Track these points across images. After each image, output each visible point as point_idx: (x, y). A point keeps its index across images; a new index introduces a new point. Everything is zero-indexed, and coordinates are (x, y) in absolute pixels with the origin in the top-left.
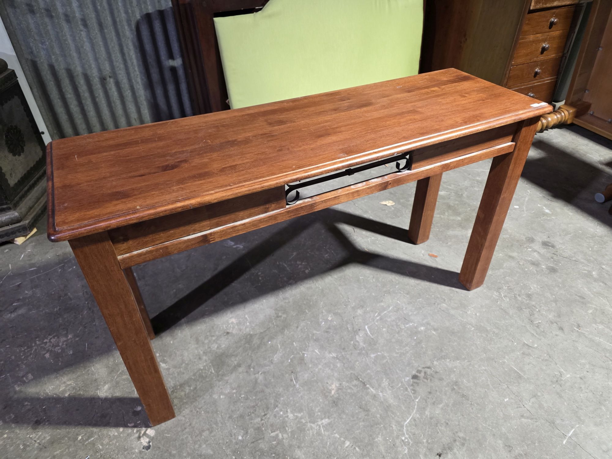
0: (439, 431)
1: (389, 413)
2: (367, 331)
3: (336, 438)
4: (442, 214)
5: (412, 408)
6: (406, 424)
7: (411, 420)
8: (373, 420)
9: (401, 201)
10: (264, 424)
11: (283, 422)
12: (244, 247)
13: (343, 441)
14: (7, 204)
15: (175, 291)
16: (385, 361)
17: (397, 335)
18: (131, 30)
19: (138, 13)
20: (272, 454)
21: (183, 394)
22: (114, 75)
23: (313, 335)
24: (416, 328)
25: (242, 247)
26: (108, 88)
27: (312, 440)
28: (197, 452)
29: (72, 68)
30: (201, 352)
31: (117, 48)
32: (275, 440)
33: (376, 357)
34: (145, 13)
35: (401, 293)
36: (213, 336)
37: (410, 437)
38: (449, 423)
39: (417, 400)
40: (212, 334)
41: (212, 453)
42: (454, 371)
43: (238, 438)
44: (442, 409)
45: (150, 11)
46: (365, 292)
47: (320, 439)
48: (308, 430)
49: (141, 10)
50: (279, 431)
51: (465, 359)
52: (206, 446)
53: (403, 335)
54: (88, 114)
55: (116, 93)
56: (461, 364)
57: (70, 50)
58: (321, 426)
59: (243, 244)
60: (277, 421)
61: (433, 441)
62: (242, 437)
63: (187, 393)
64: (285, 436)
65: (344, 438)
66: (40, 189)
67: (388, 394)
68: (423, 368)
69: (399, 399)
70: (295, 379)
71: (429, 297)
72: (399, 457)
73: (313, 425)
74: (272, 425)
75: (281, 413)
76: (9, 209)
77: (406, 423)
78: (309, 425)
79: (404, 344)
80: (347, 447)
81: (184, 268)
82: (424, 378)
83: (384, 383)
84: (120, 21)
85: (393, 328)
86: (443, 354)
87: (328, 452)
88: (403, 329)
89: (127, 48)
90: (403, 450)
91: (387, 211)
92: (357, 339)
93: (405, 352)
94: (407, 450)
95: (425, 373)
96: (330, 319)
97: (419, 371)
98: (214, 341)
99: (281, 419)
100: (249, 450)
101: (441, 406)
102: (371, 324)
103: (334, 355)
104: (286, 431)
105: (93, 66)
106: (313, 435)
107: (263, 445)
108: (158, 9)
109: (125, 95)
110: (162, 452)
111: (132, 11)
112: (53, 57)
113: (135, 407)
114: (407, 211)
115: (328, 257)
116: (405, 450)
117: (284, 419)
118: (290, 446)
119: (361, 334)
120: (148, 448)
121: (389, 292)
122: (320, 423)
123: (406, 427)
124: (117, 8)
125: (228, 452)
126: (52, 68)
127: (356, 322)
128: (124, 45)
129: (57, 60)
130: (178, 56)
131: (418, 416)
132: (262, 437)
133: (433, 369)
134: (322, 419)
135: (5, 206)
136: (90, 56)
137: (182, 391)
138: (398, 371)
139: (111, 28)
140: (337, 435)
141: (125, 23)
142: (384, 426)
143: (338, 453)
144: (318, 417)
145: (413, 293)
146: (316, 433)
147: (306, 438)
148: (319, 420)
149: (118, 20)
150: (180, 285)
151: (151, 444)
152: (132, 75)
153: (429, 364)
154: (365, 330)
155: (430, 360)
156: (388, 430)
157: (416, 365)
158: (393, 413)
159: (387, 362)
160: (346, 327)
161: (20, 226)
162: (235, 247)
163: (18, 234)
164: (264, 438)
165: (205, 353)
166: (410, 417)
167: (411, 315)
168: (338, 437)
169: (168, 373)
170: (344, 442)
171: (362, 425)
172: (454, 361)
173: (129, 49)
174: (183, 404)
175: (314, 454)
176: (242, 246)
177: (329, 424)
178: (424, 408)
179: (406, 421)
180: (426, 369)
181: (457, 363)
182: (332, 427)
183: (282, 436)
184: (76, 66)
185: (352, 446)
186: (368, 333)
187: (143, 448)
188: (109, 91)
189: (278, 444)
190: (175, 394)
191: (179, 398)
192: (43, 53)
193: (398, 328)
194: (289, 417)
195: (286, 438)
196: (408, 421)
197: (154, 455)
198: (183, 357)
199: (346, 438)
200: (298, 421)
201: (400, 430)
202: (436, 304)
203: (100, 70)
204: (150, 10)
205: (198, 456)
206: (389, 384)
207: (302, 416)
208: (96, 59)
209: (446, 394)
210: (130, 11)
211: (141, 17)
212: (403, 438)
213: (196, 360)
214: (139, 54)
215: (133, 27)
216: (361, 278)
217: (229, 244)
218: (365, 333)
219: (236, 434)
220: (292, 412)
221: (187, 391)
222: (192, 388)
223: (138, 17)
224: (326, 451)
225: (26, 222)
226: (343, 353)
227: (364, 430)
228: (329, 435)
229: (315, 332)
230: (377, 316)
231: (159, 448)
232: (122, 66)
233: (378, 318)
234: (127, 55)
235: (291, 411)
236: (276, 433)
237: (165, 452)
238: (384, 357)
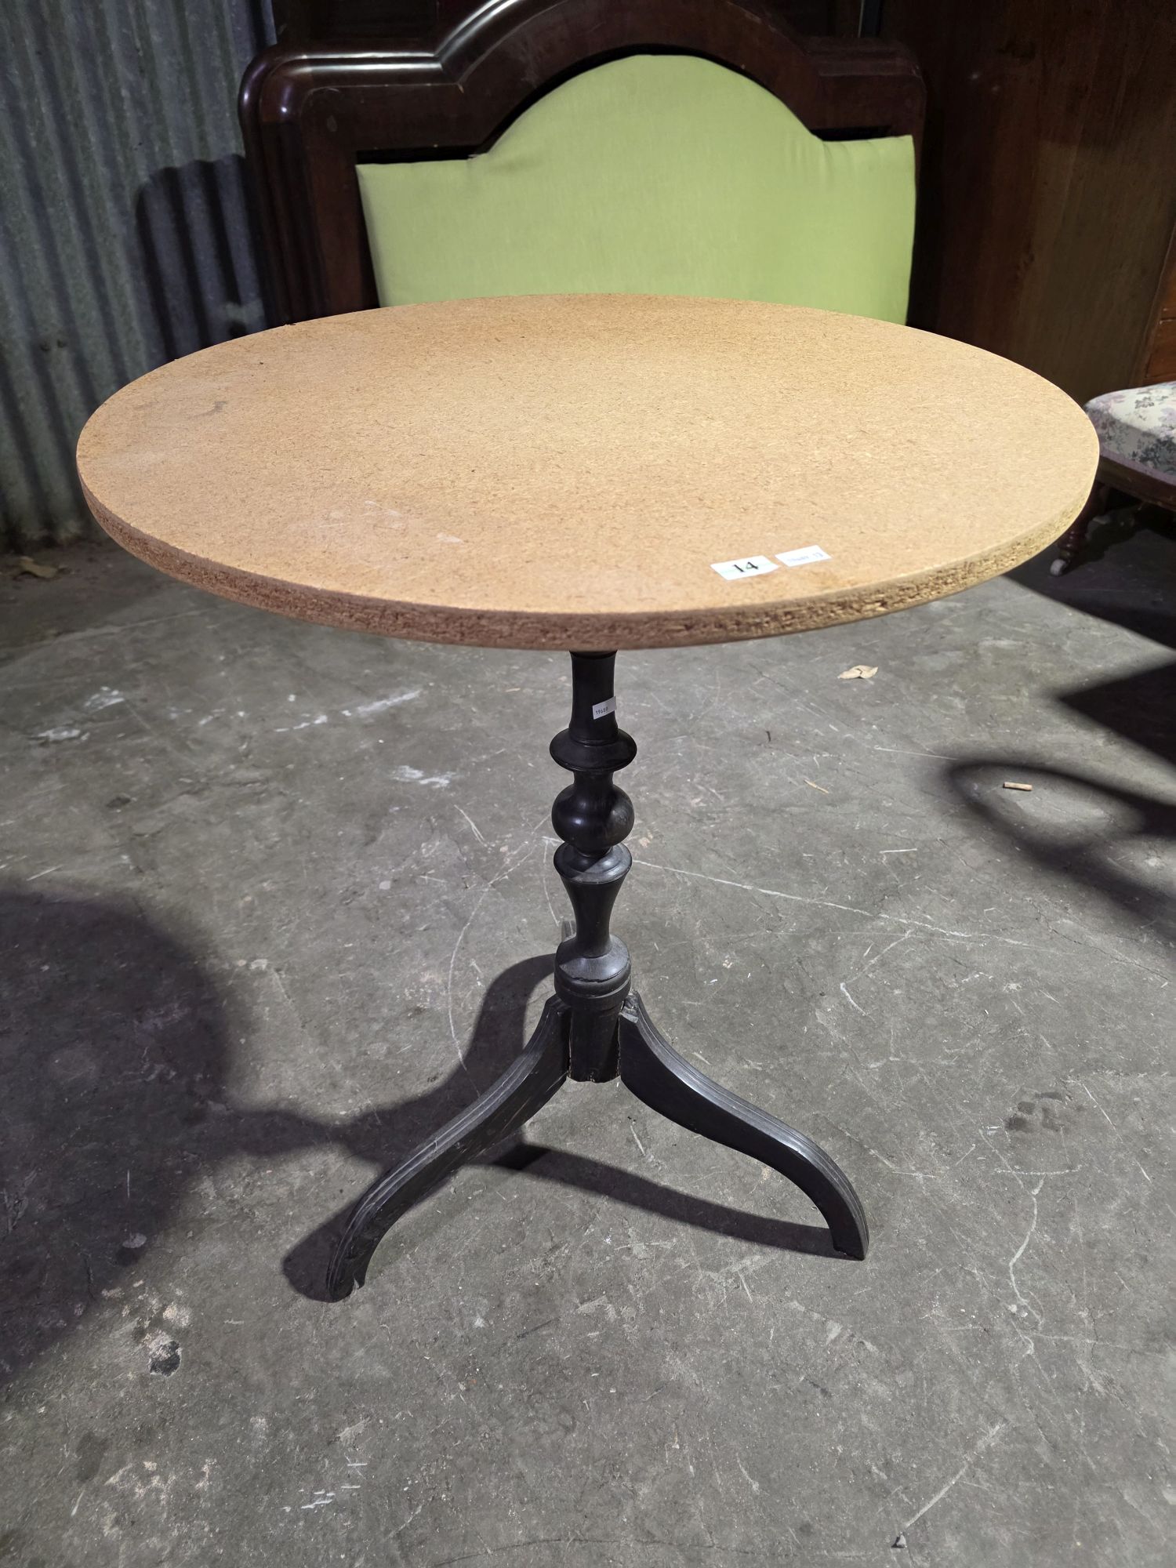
0: (1123, 1282)
1: (956, 1233)
2: (846, 997)
3: (794, 1313)
4: (1013, 694)
5: (1023, 1214)
6: (1014, 1265)
7: (1026, 1250)
8: (906, 1256)
9: (892, 663)
10: (556, 1276)
11: (615, 1268)
12: (452, 782)
13: (817, 1321)
15: (248, 899)
16: (915, 1079)
17: (938, 1006)
18: (123, 213)
19: (144, 167)
20: (588, 1370)
21: (282, 1191)
22: (71, 339)
23: (683, 1009)
24: (992, 985)
25: (447, 782)
26: (53, 376)
27: (718, 1321)
28: (336, 1374)
30: (338, 1068)
31: (81, 262)
32: (595, 1328)
33: (886, 1071)
34: (161, 166)
35: (930, 893)
36: (375, 1020)
37: (1033, 1304)
38: (1151, 1259)
39: (1036, 1191)
40: (370, 1015)
41: (386, 1373)
42: (1136, 1103)
43: (471, 1324)
44: (1119, 1215)
45: (177, 164)
46: (823, 892)
47: (742, 1317)
48: (701, 1290)
49: (150, 156)
50: (604, 1298)
51: (1158, 1069)
52: (367, 1352)
53: (958, 1005)
56: (1150, 1081)
58: (741, 1276)
59: (450, 774)
60: (596, 1267)
61: (1110, 1315)
62: (486, 1319)
63: (296, 1188)
64: (627, 1311)
65: (822, 1314)
67: (941, 1176)
68: (1037, 1096)
69: (979, 1189)
70: (639, 1138)
71: (1018, 902)
72: (1011, 1366)
73: (713, 1275)
74: (580, 1280)
75: (608, 1240)
77: (1014, 1260)
78: (701, 1274)
79: (966, 1030)
80: (834, 1342)
81: (276, 839)
82: (1045, 1125)
83: (921, 1142)
84: (92, 186)
85: (922, 988)
86: (1091, 1056)
87: (773, 1358)
88: (955, 989)
89: (110, 262)
90: (1020, 1344)
91: (855, 690)
92: (820, 1021)
93: (971, 1053)
94: (1032, 1346)
95: (1045, 1111)
96: (727, 965)
97: (1028, 1108)
98: (377, 1032)
99: (608, 1258)
100: (509, 1360)
101: (1114, 1206)
102: (855, 978)
103: (755, 1065)
104: (629, 1297)
105: (12, 310)
106: (719, 1306)
107: (557, 1345)
108: (197, 157)
110: (217, 1376)
111: (126, 159)
113: (128, 1238)
114: (912, 688)
115: (702, 804)
116: (1025, 1347)
117: (617, 1259)
118: (648, 1344)
119: (829, 1005)
120: (169, 1365)
121: (895, 893)
122: (735, 1269)
123: (1015, 1273)
124: (85, 149)
125: (443, 1369)
127: (808, 974)
128: (101, 253)
130: (252, 295)
131: (1047, 1237)
132: (552, 1317)
133: (1067, 1098)
134: (742, 1257)
137: (280, 1182)
138: (959, 1107)
139: (68, 205)
140: (795, 1304)
141: (105, 193)
142: (944, 1272)
143: (807, 1360)
144: (728, 1250)
145: (967, 892)
146: (729, 1301)
147: (698, 1315)
148: (733, 1259)
149: (86, 182)
150: (265, 884)
151: (179, 1351)
152: (123, 341)
153: (1052, 1085)
154: (839, 993)
155: (1054, 1073)
156: (960, 1285)
157: (1013, 1087)
158: (967, 1233)
159: (921, 1081)
160: (780, 986)
162: (424, 782)
164: (557, 1320)
165: (350, 1069)
166: (1022, 1243)
167: (972, 950)
168: (802, 1309)
169: (232, 1130)
170: (822, 1327)
171: (872, 1271)
172: (1127, 1075)
173: (116, 267)
174: (285, 1223)
175: (728, 1368)
176: (447, 778)
177: (767, 1270)
178: (1062, 1215)
179: (1013, 1255)
180: (1048, 1101)
181: (1140, 1080)
182: (777, 1279)
183: (618, 1312)
185: (853, 1336)
186: (848, 1003)
187: (153, 1368)
188: (57, 385)
189: (606, 1337)
190: (257, 1193)
191: (272, 1205)
193: (938, 988)
194: (635, 1252)
195: (632, 1319)
196: (1018, 1255)
197: (192, 1388)
198: (280, 1082)
199: (828, 1313)
200: (665, 1265)
201: (997, 1284)
202: (1042, 919)
203: (31, 322)
204: (178, 159)
205: (341, 1385)
206: (938, 1144)
207: (675, 1247)
208: (22, 291)
209: (1122, 1172)
210: (120, 159)
211: (151, 177)
212: (1014, 1309)
213: (320, 1091)
214: (143, 284)
215: (129, 202)
216: (805, 855)
217: (407, 775)
218: (840, 1003)
219: (465, 1312)
220: (642, 1239)
221: (297, 1183)
222: (312, 1173)
223: (144, 177)
224: (766, 1357)
226: (782, 1060)
227: (882, 1286)
228: (769, 1306)
229: (686, 1002)
230: (870, 957)
231: (208, 1364)
232: (95, 314)
233: (873, 961)
234: (109, 283)
235: (638, 1234)
236: (596, 1303)
237: (229, 1378)
238: (907, 1070)
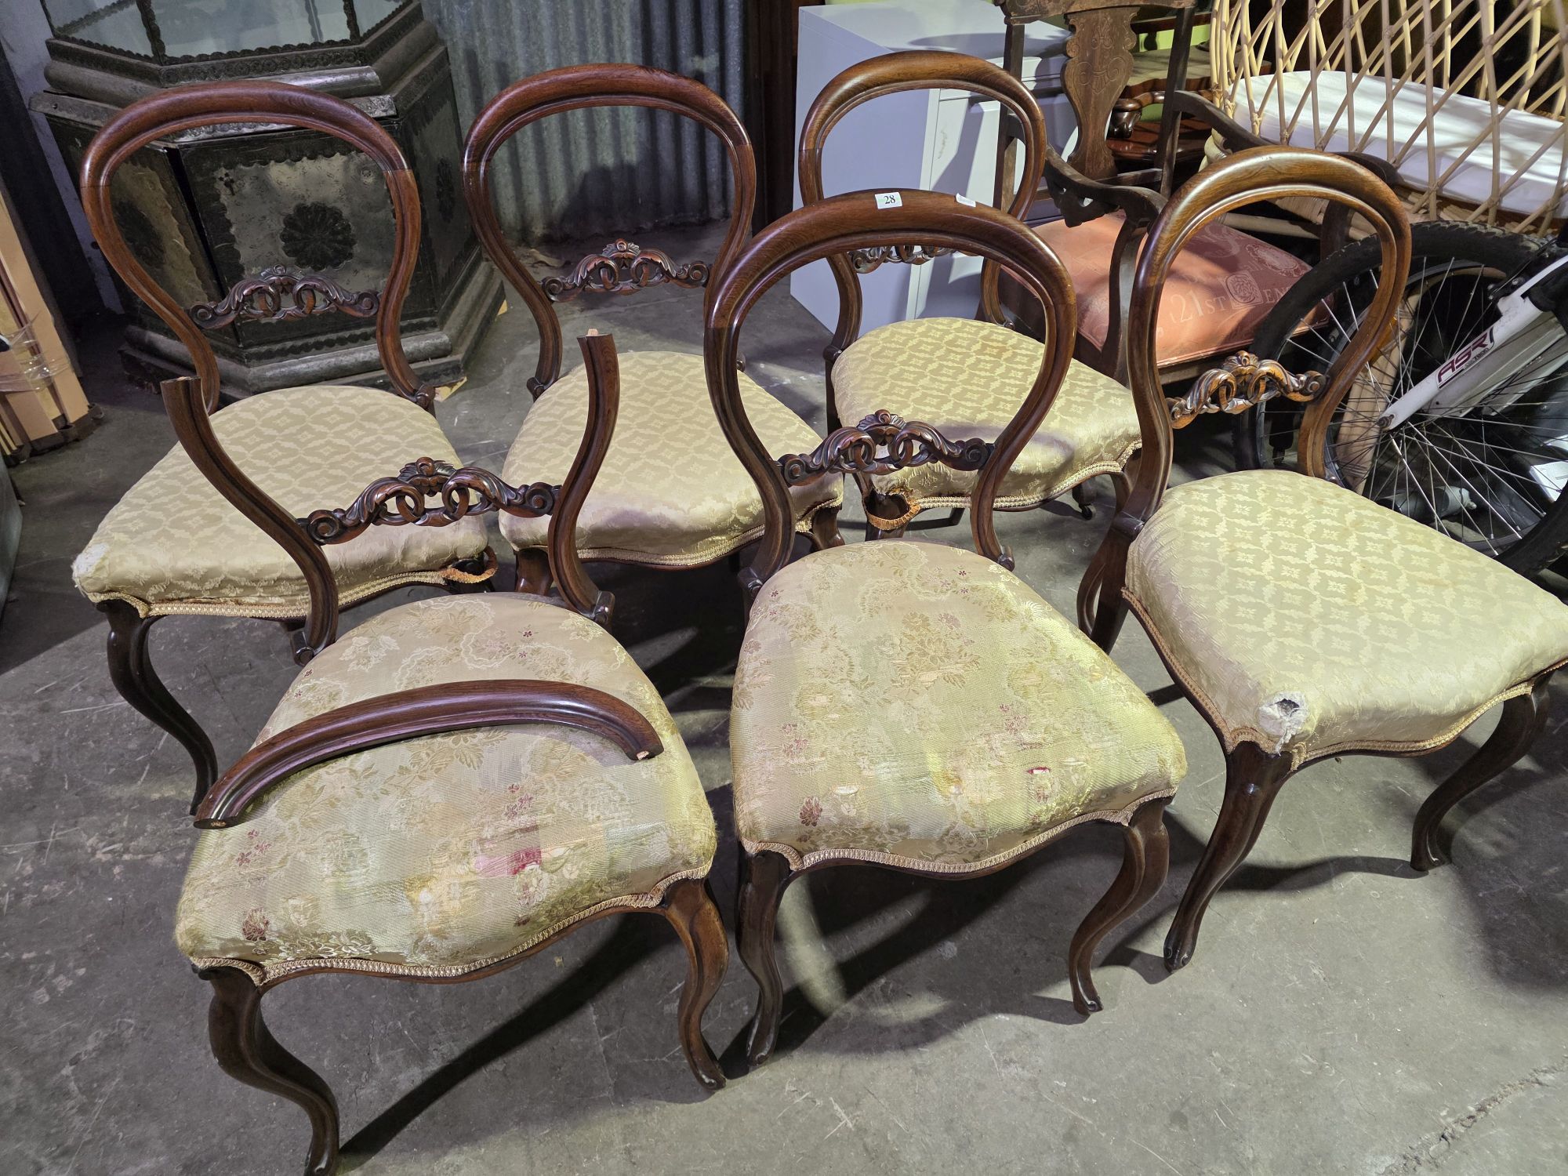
14: (431, 314)
29: (509, 60)
31: (599, 22)
54: (522, 164)
55: (582, 124)
57: (511, 23)
66: (470, 299)
76: (433, 325)
89: (619, 25)
109: (598, 128)
112: (477, 34)
126: (471, 56)
128: (614, 17)
129: (483, 42)
130: (713, 50)
135: (427, 319)
136: (547, 36)
161: (449, 363)
163: (444, 379)
173: (622, 28)
184: (517, 58)
192: (459, 25)
208: (556, 45)
225: (458, 357)
234: (616, 39)
